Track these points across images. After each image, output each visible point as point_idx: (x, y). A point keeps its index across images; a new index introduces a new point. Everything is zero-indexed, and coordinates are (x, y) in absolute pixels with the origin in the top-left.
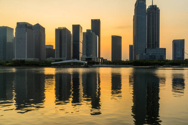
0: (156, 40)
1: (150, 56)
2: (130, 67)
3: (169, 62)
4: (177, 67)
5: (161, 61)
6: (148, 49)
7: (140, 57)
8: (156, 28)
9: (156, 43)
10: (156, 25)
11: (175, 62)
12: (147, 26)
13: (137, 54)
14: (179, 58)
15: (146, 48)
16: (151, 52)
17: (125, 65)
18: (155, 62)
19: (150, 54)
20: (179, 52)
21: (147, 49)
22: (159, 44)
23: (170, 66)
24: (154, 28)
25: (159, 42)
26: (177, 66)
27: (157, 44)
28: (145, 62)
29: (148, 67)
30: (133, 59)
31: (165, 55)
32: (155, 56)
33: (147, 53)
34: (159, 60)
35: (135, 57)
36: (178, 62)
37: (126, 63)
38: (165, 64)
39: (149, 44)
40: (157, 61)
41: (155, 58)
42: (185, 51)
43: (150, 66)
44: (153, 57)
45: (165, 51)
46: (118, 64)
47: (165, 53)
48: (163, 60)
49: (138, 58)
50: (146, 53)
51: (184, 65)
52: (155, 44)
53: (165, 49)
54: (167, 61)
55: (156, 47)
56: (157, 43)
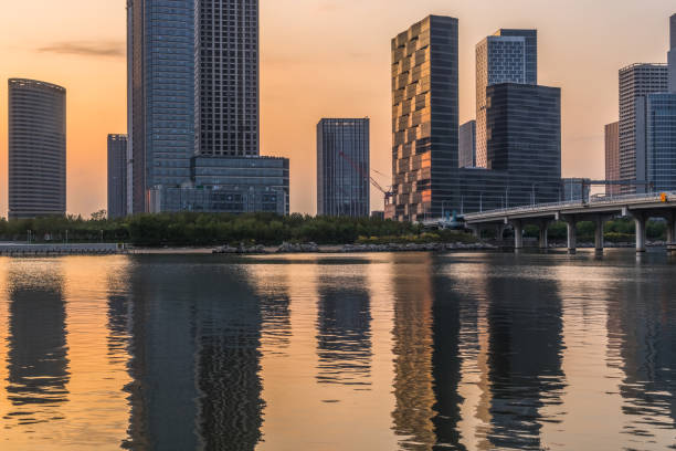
0: (240, 117)
1: (215, 196)
2: (115, 253)
3: (305, 226)
4: (339, 252)
5: (267, 221)
6: (204, 161)
7: (165, 204)
8: (240, 54)
9: (240, 128)
10: (240, 41)
11: (333, 226)
12: (197, 43)
13: (151, 186)
14: (346, 207)
15: (197, 152)
16: (218, 175)
17: (86, 240)
18: (238, 225)
19: (215, 188)
20: (346, 180)
21: (198, 161)
22: (256, 137)
23: (313, 245)
24: (233, 54)
25: (256, 128)
26: (340, 247)
27: (248, 136)
28: (191, 225)
29: (209, 251)
30: (130, 210)
31: (287, 190)
32: (238, 197)
33: (199, 182)
34: (258, 217)
35: (140, 201)
36: (344, 226)
37: (95, 233)
38: (288, 237)
39: (210, 135)
40: (254, 220)
41: (239, 207)
42: (372, 174)
43: (220, 248)
44: (227, 201)
45: (286, 174)
46: (48, 237)
47: (286, 182)
48: (281, 218)
49: (155, 205)
50: (193, 180)
51: (372, 242)
52: (240, 136)
53: (285, 162)
54: (297, 220)
55: (240, 148)
56: (248, 129)
